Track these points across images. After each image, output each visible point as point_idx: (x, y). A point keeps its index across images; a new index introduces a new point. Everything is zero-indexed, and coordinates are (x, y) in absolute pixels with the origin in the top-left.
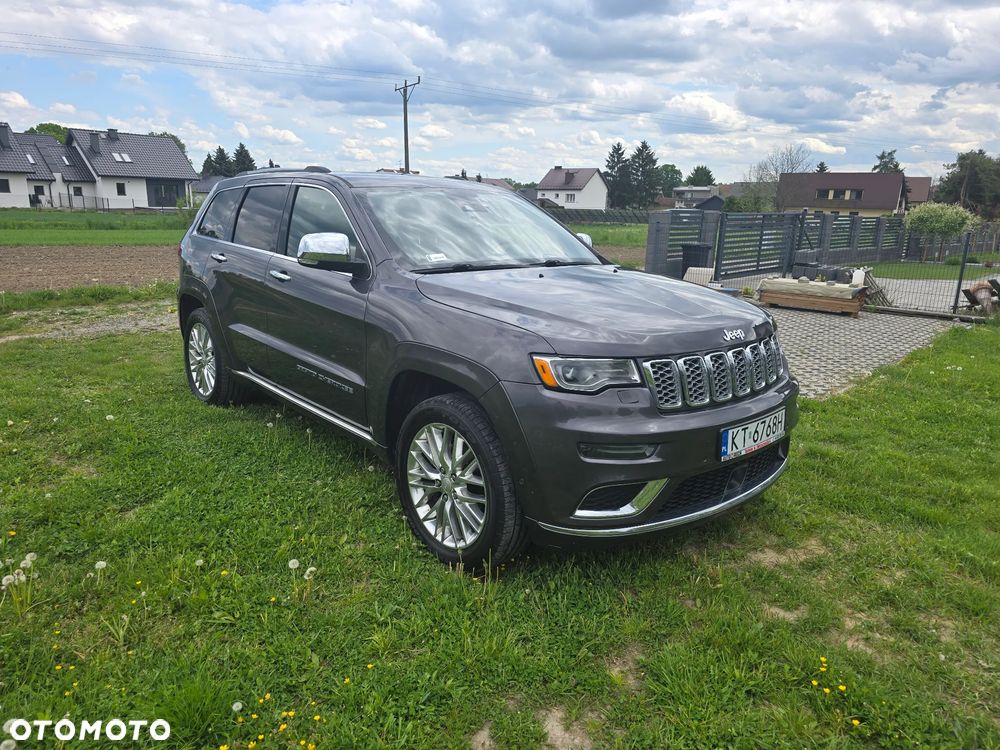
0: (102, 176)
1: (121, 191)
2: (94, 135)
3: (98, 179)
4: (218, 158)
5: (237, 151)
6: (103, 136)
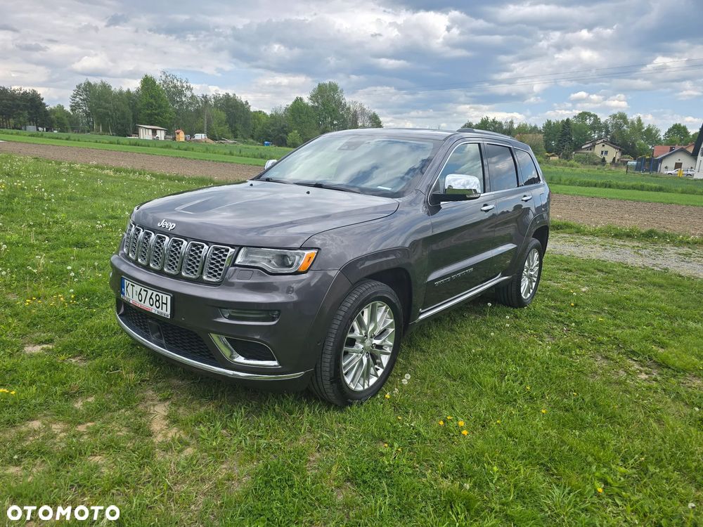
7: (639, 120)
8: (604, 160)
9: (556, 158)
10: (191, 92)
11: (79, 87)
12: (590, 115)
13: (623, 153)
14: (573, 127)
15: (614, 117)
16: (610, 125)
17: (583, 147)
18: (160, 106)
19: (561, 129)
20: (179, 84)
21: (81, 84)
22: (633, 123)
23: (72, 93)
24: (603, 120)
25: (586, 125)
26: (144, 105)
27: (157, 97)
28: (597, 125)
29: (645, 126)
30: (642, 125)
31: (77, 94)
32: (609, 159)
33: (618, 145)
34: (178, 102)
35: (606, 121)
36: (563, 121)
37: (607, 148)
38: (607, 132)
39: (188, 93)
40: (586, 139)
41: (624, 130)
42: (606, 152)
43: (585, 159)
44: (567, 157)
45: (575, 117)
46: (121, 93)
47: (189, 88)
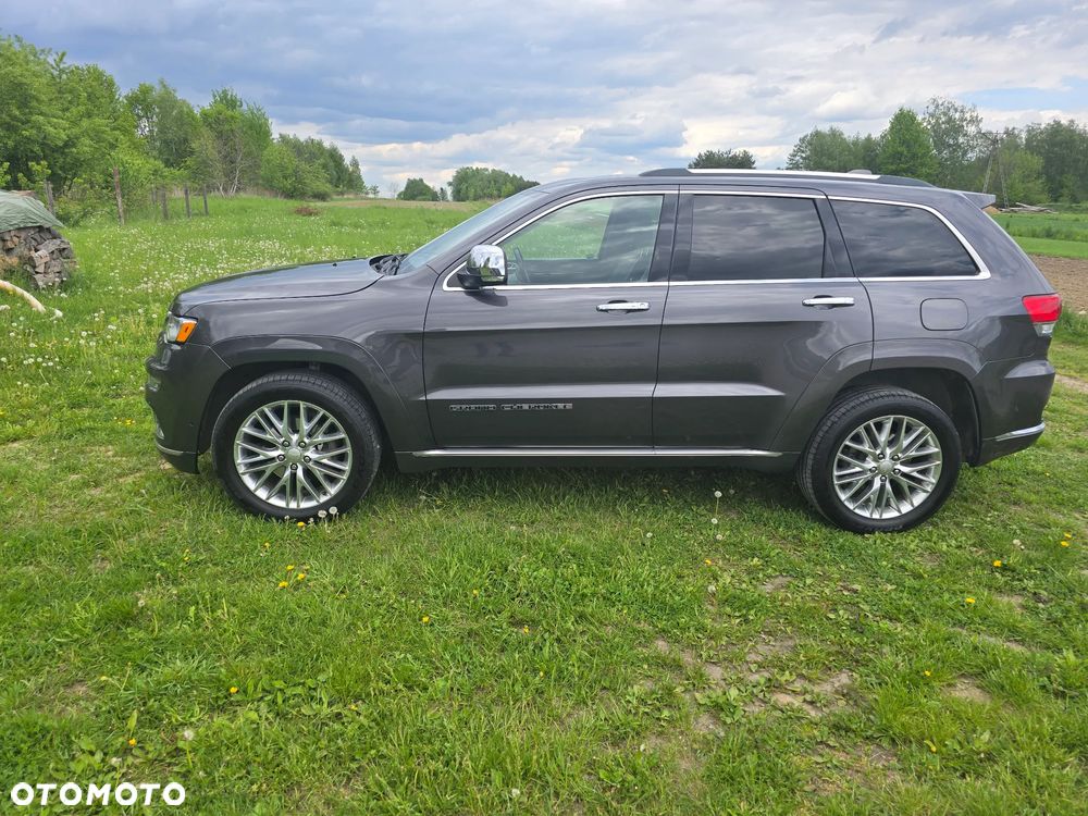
10: (977, 126)
11: (802, 140)
18: (914, 156)
20: (957, 116)
21: (806, 136)
23: (791, 149)
26: (888, 158)
27: (912, 142)
31: (800, 150)
34: (950, 146)
39: (971, 129)
46: (855, 143)
47: (975, 121)
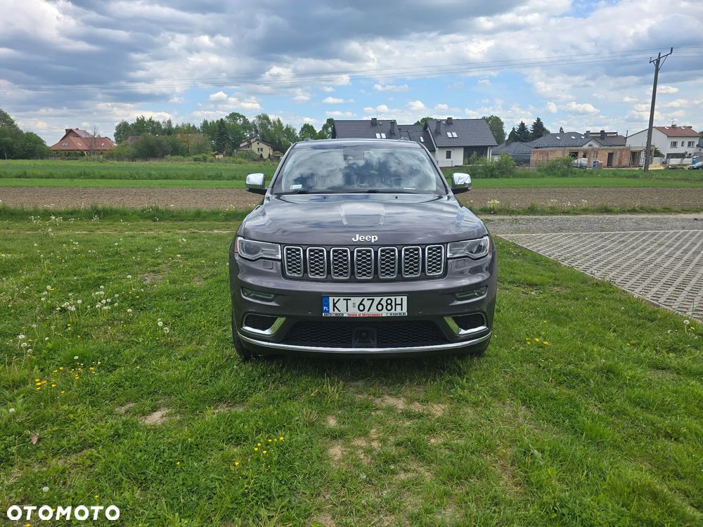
0: (439, 147)
1: (449, 156)
2: (439, 122)
3: (437, 149)
4: (520, 129)
5: (534, 123)
6: (444, 122)
7: (279, 121)
8: (261, 156)
9: (221, 156)
12: (240, 116)
13: (274, 150)
14: (227, 126)
15: (259, 117)
16: (257, 125)
17: (241, 145)
19: (217, 129)
22: (274, 123)
24: (251, 120)
25: (238, 125)
28: (247, 125)
29: (284, 125)
30: (281, 124)
32: (265, 156)
33: (269, 143)
35: (254, 122)
36: (218, 121)
37: (262, 145)
38: (257, 131)
40: (242, 139)
41: (269, 130)
42: (262, 150)
43: (246, 155)
44: (230, 154)
45: (227, 117)
